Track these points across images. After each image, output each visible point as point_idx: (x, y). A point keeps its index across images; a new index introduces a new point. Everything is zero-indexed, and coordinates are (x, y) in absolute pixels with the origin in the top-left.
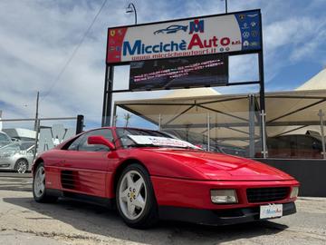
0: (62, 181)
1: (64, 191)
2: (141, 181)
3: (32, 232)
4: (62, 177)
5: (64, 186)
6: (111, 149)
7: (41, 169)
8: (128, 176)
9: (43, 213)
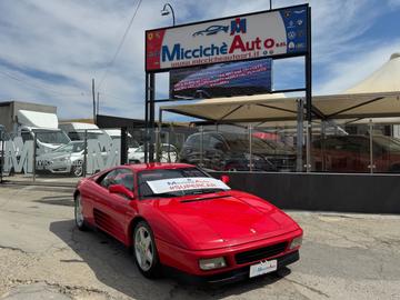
2: (149, 238)
3: (58, 285)
4: (94, 214)
6: (130, 198)
7: (80, 199)
8: (141, 230)
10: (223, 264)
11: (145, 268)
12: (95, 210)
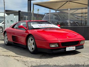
0: (13, 39)
1: (14, 42)
2: (33, 41)
3: (3, 55)
4: (12, 38)
5: (13, 41)
6: (26, 30)
8: (30, 39)
9: (7, 49)
10: (57, 46)
11: (32, 51)
12: (12, 36)
